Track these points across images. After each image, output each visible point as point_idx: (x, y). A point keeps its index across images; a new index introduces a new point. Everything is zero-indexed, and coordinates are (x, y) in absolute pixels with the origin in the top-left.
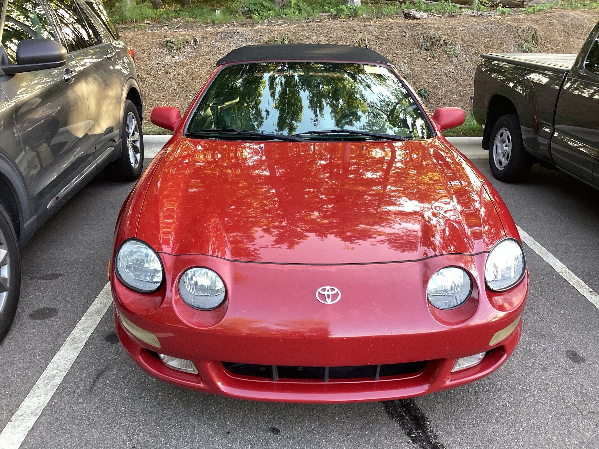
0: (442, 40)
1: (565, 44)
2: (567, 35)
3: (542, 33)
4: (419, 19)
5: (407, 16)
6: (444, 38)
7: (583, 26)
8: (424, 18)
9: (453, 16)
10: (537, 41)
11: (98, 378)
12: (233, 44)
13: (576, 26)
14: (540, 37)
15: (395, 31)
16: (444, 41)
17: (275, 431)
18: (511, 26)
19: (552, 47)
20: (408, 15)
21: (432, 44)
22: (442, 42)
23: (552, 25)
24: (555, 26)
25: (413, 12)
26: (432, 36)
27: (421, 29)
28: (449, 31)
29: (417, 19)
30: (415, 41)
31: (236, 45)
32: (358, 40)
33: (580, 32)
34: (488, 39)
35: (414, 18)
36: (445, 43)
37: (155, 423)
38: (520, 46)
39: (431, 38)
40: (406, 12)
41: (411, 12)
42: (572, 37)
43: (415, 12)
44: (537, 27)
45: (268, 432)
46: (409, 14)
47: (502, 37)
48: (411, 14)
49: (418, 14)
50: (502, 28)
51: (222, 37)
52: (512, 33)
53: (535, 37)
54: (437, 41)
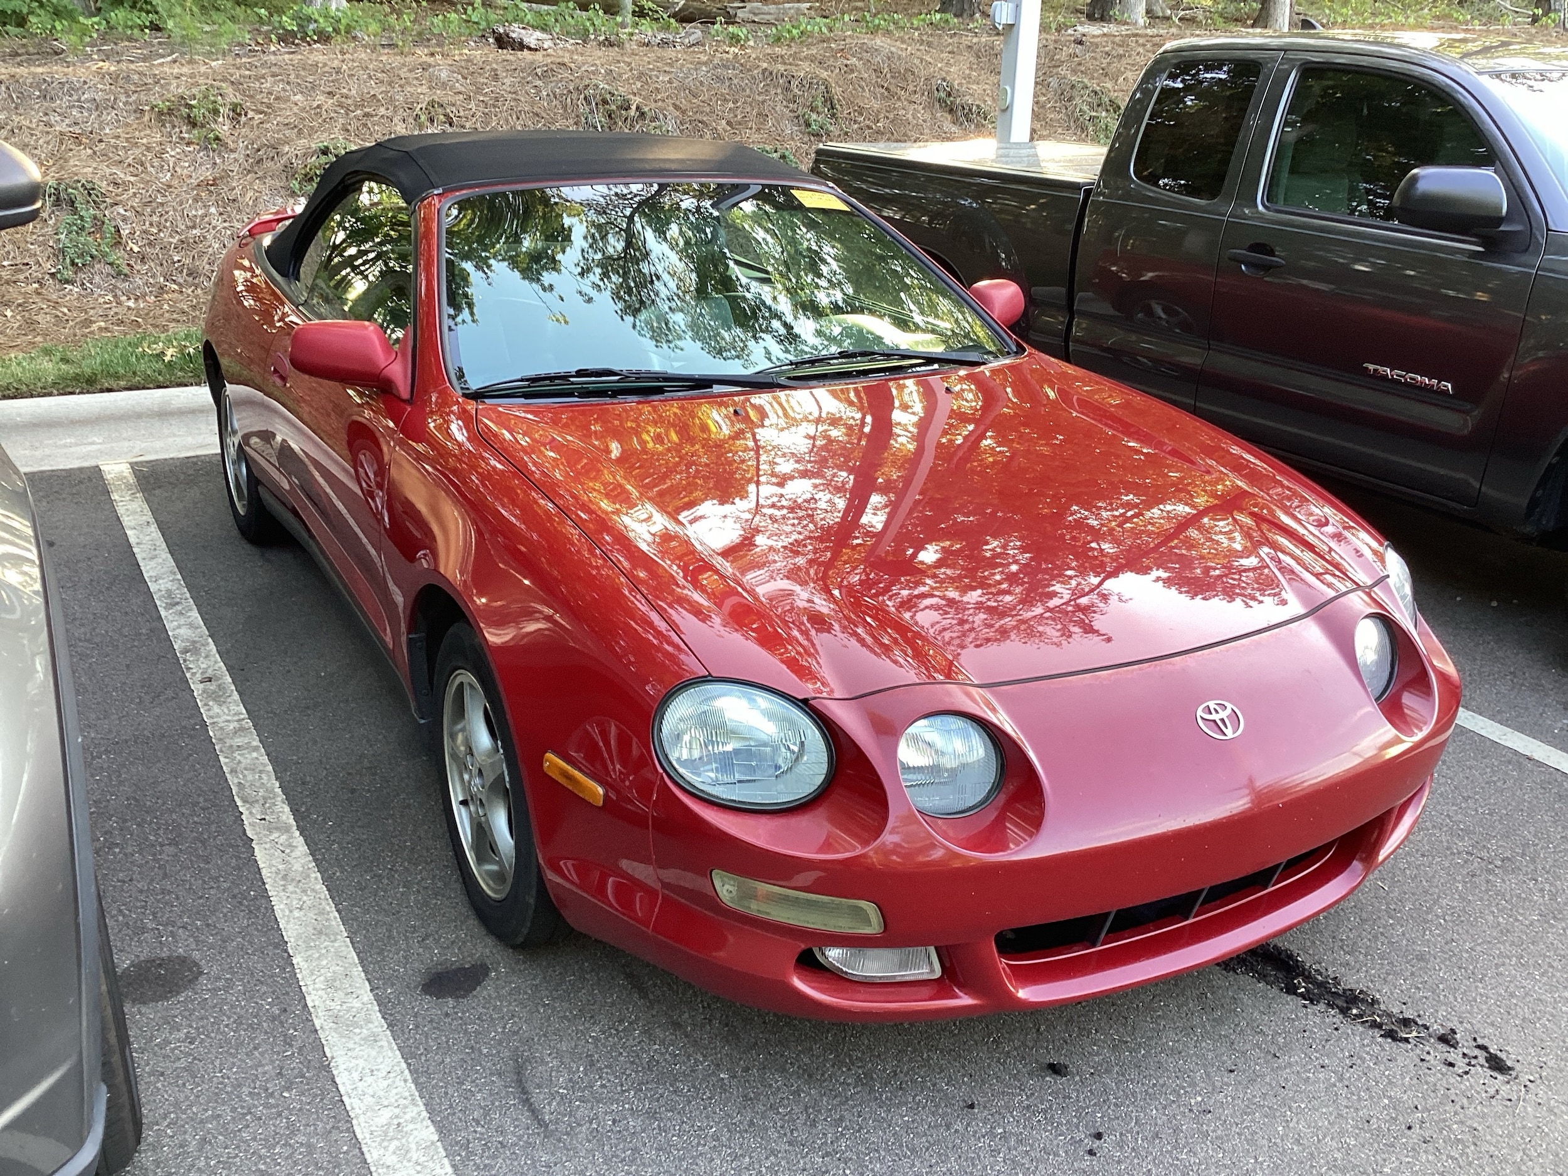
0: (634, 107)
1: (891, 116)
2: (886, 93)
3: (839, 90)
4: (536, 50)
5: (503, 42)
6: (636, 101)
7: (913, 73)
8: (546, 46)
9: (611, 45)
10: (833, 108)
13: (900, 72)
14: (839, 100)
16: (638, 108)
17: (1056, 1069)
18: (771, 73)
19: (867, 122)
20: (506, 39)
21: (610, 116)
22: (633, 112)
23: (852, 71)
24: (860, 73)
25: (516, 32)
26: (608, 97)
27: (571, 77)
28: (639, 84)
29: (530, 49)
30: (565, 108)
32: (424, 106)
33: (911, 88)
34: (731, 105)
35: (521, 46)
36: (643, 115)
38: (802, 121)
39: (605, 102)
40: (501, 30)
41: (513, 32)
42: (899, 99)
43: (523, 31)
44: (825, 74)
46: (508, 35)
47: (760, 98)
48: (514, 35)
49: (532, 37)
50: (754, 78)
52: (779, 91)
53: (829, 102)
54: (620, 108)
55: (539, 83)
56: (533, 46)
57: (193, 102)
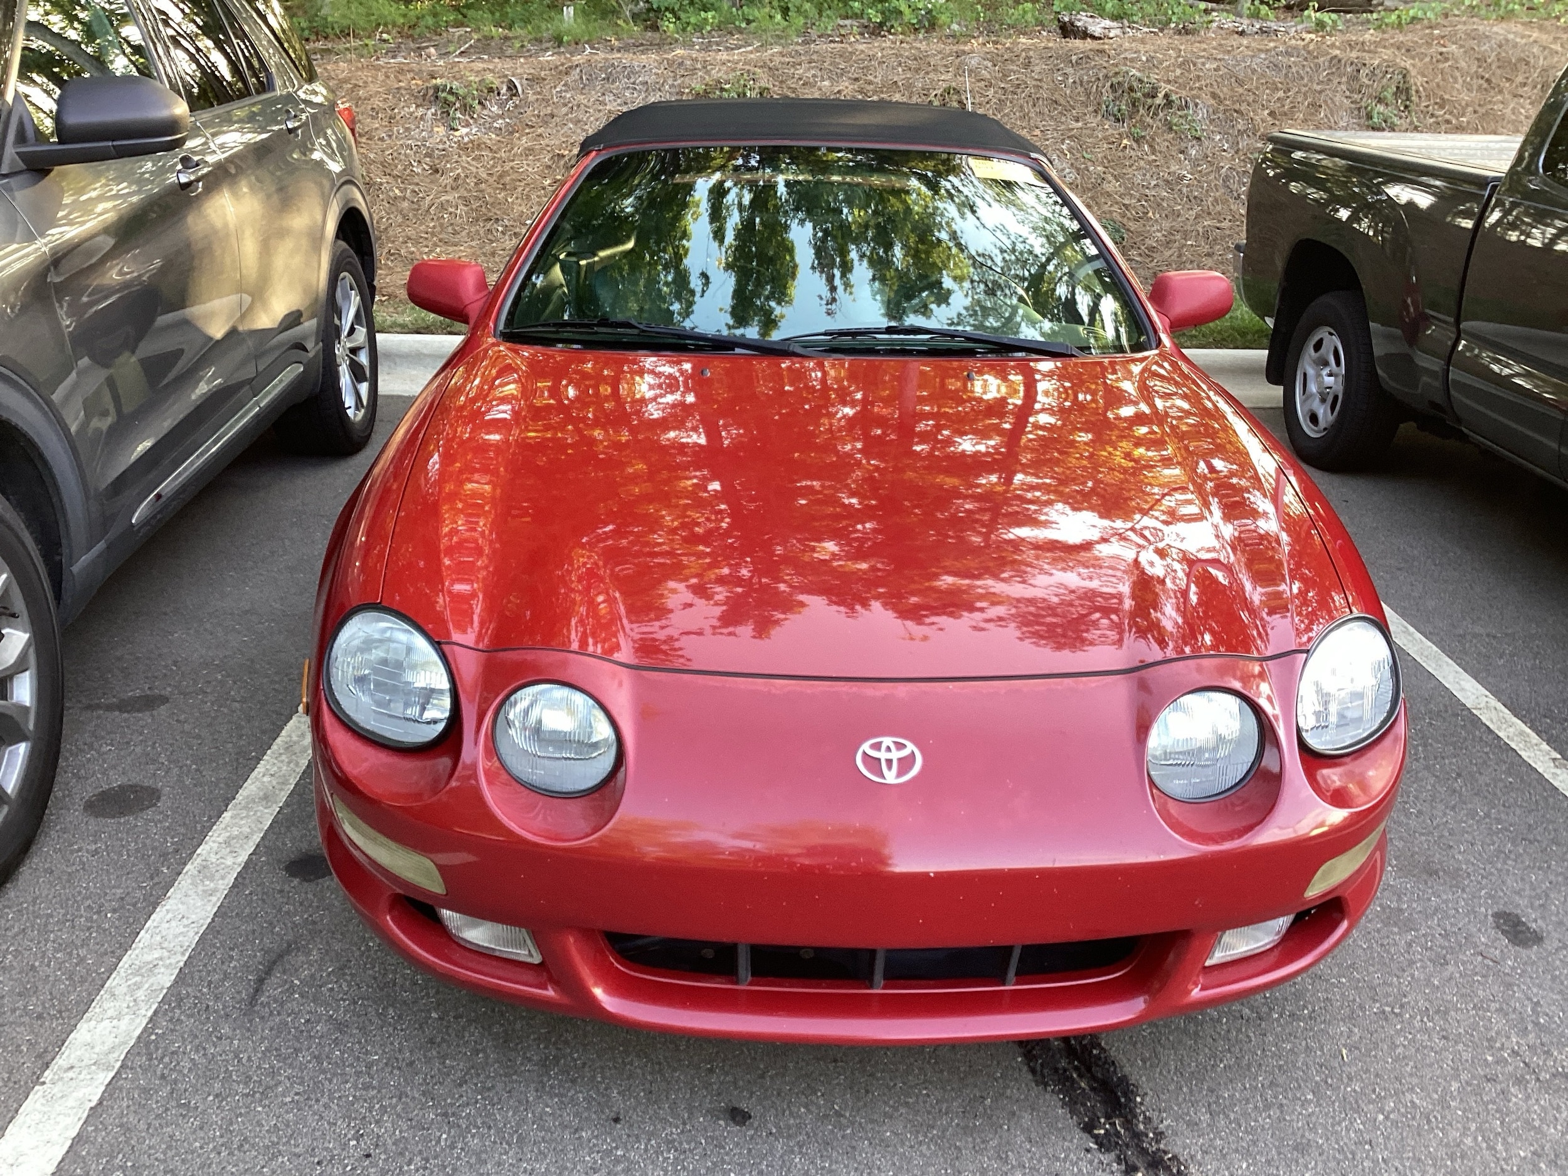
0: (1161, 95)
1: (1482, 110)
2: (1485, 85)
3: (1420, 80)
4: (1100, 38)
5: (1067, 30)
6: (1165, 88)
7: (1527, 63)
8: (1111, 35)
9: (1187, 32)
10: (1408, 99)
11: (269, 972)
12: (612, 98)
13: (1510, 62)
14: (1417, 91)
15: (1037, 69)
16: (1166, 96)
17: (738, 1116)
18: (1340, 61)
19: (1447, 117)
20: (1069, 28)
21: (1134, 105)
22: (1159, 100)
23: (1447, 59)
24: (1457, 62)
25: (1083, 20)
26: (1135, 84)
27: (1105, 64)
28: (1178, 72)
29: (1093, 37)
30: (1088, 95)
31: (619, 101)
32: (939, 92)
33: (1520, 79)
34: (1281, 94)
35: (1085, 35)
36: (1169, 103)
37: (424, 1094)
38: (1363, 113)
39: (1131, 89)
40: (1066, 19)
41: (1079, 20)
42: (1501, 92)
43: (1090, 20)
44: (1408, 63)
45: (719, 1119)
46: (1072, 24)
47: (1318, 88)
48: (1079, 24)
49: (1097, 26)
50: (1318, 66)
51: (581, 78)
52: (1344, 79)
53: (1403, 91)
54: (1146, 95)
55: (1070, 70)
56: (1097, 35)
57: (727, 86)
